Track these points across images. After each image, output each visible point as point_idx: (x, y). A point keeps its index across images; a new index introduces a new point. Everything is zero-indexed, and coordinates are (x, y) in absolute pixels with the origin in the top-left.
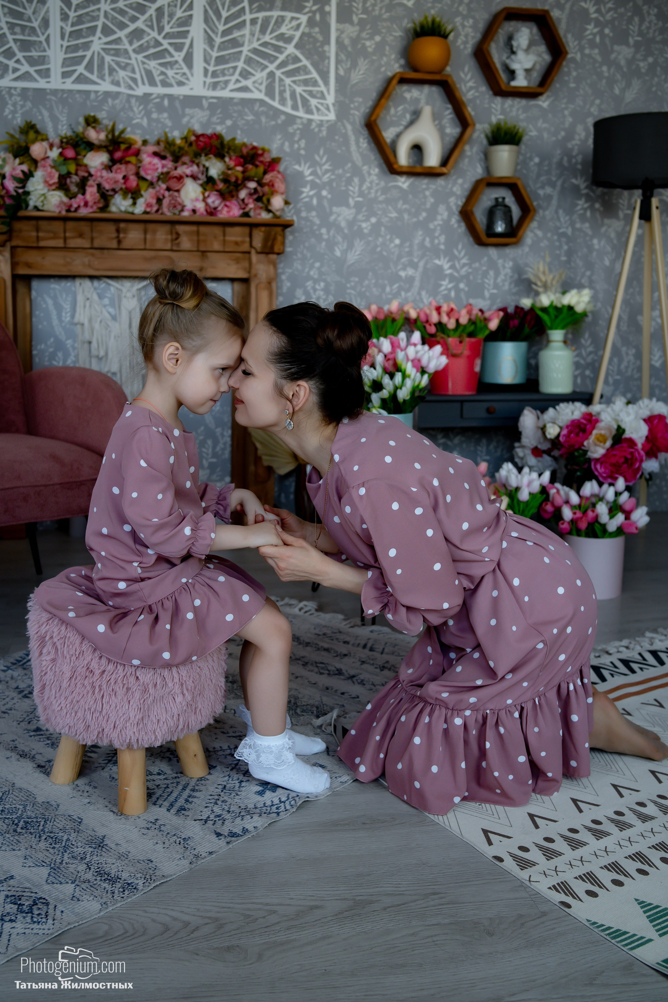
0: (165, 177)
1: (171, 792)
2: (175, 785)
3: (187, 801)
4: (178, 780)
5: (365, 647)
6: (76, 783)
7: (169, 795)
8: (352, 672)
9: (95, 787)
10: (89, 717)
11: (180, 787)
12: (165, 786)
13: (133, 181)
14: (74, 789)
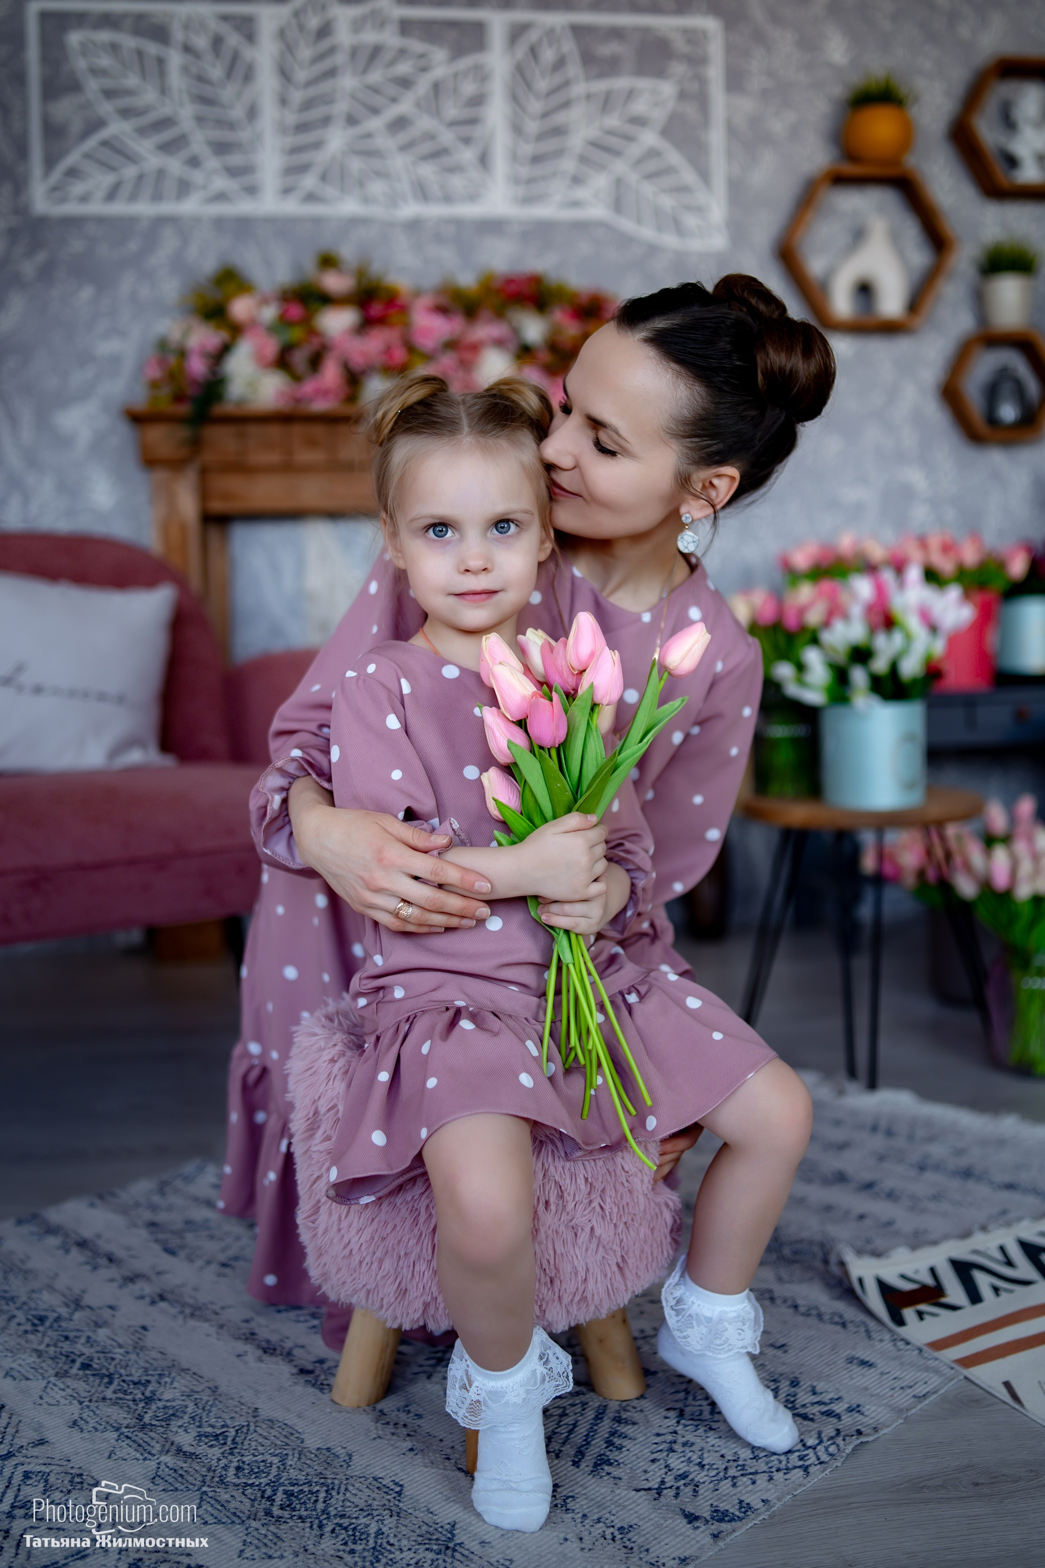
0: (452, 345)
1: (575, 1425)
2: (578, 1409)
3: (609, 1443)
4: (583, 1398)
5: (874, 1129)
6: (379, 1406)
7: (570, 1432)
8: (867, 1176)
9: (419, 1416)
10: (406, 1273)
11: (590, 1414)
12: (560, 1411)
13: (400, 355)
14: (377, 1421)
